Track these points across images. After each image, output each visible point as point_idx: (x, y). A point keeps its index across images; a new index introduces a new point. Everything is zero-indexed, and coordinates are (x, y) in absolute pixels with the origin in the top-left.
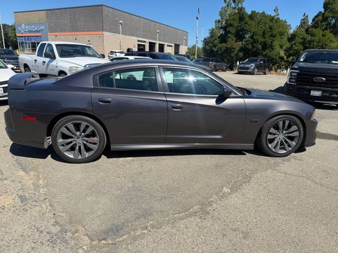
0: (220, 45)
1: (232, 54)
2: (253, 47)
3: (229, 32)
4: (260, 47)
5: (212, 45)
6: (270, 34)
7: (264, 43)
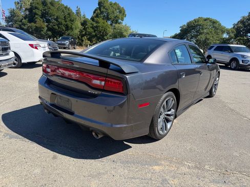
0: (29, 25)
1: (42, 33)
2: (59, 27)
3: (36, 14)
4: (64, 28)
5: (20, 23)
6: (69, 19)
7: (66, 25)
